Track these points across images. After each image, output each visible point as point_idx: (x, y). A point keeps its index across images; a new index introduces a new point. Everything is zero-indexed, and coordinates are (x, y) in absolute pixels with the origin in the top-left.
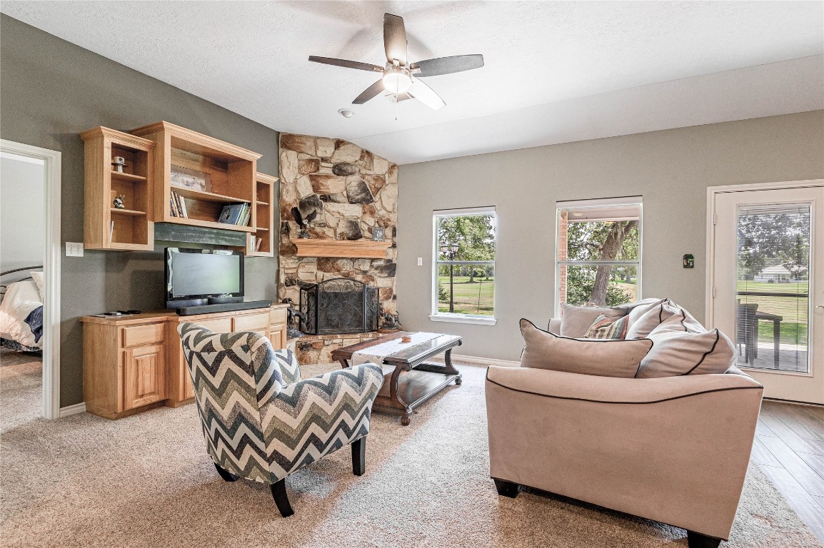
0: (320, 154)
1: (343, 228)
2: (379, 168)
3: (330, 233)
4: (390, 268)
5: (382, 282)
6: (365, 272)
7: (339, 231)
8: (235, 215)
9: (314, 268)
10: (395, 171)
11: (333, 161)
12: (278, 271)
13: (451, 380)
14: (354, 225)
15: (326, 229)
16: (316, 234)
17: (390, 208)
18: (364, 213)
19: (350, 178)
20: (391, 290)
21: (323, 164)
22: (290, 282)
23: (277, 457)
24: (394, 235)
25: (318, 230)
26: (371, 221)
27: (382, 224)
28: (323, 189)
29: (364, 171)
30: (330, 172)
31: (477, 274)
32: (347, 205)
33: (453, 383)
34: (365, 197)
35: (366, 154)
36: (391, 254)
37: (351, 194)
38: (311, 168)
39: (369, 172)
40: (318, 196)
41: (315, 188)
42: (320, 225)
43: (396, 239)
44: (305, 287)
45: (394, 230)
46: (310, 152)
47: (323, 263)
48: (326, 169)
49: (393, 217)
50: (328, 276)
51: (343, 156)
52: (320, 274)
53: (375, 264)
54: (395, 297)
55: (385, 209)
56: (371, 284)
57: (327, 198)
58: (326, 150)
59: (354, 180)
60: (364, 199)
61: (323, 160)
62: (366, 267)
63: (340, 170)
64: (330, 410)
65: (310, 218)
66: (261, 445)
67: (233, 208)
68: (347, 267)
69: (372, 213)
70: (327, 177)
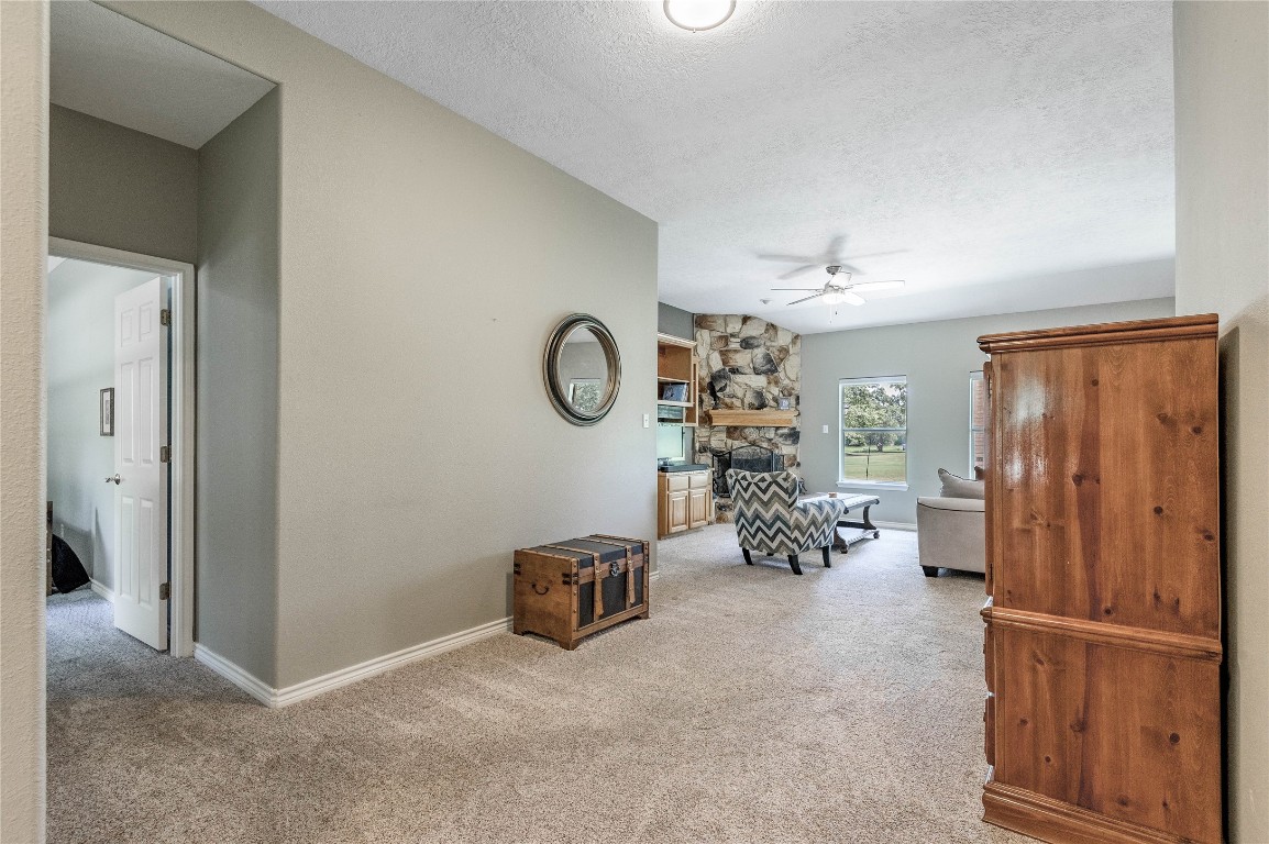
0: (730, 330)
1: (749, 398)
2: (783, 339)
3: (737, 403)
4: (794, 436)
5: (786, 449)
6: (770, 440)
7: (746, 401)
8: (680, 393)
9: (723, 436)
10: (799, 341)
11: (741, 336)
12: (693, 439)
13: (870, 534)
14: (759, 395)
15: (734, 400)
16: (726, 404)
17: (793, 377)
18: (769, 383)
19: (756, 351)
20: (795, 456)
21: (732, 339)
22: (704, 449)
23: (796, 540)
24: (798, 403)
25: (727, 400)
26: (775, 391)
27: (786, 393)
28: (732, 363)
29: (768, 344)
30: (737, 346)
31: (850, 441)
32: (754, 377)
33: (871, 536)
34: (771, 368)
35: (772, 327)
36: (795, 423)
37: (757, 366)
38: (720, 345)
39: (773, 344)
40: (727, 368)
41: (724, 363)
42: (729, 396)
43: (799, 407)
44: (717, 454)
45: (798, 398)
46: (720, 329)
47: (732, 431)
48: (734, 344)
49: (797, 386)
50: (737, 444)
51: (751, 330)
52: (730, 442)
53: (780, 432)
54: (799, 464)
55: (789, 378)
56: (776, 451)
57: (735, 371)
58: (734, 327)
59: (759, 352)
60: (769, 370)
61: (732, 335)
62: (771, 434)
63: (747, 344)
64: (805, 523)
65: (722, 390)
66: (788, 533)
67: (675, 388)
68: (753, 435)
69: (777, 383)
70: (736, 351)
